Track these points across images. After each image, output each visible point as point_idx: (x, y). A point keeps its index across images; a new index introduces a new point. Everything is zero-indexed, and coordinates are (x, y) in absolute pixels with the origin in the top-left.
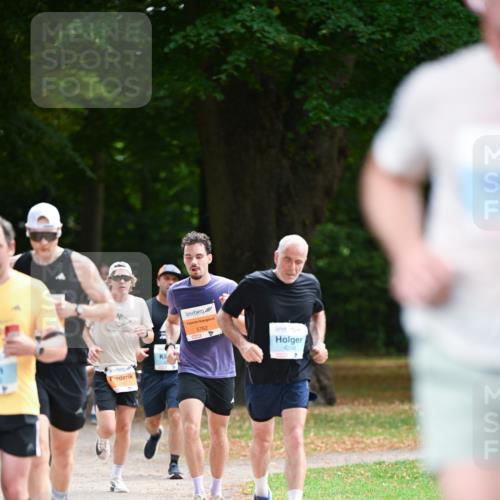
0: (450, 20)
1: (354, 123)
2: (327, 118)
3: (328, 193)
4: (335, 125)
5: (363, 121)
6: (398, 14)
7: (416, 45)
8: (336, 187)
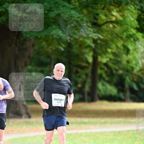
0: (64, 8)
1: (36, 37)
2: (29, 36)
3: (29, 57)
4: (31, 38)
5: (39, 37)
6: (49, 6)
7: (54, 15)
8: (32, 56)
